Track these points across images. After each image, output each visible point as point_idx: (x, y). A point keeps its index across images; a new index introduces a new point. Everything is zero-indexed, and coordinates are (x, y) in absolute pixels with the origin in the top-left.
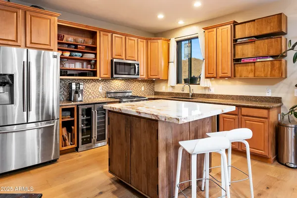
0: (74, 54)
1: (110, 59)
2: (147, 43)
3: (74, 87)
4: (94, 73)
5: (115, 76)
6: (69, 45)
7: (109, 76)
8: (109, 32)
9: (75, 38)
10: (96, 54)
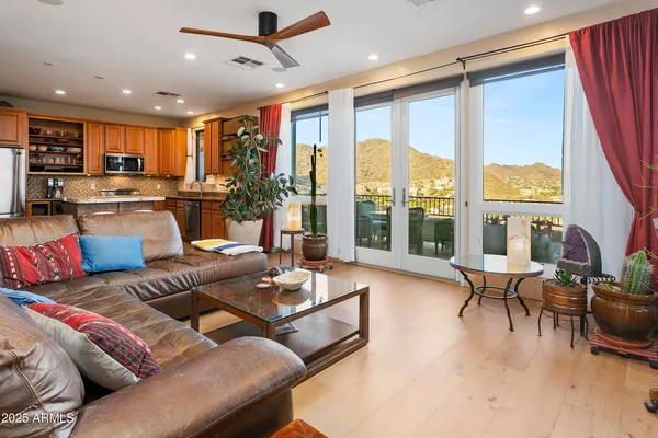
0: (53, 148)
1: (102, 152)
2: (159, 134)
3: (51, 183)
4: (80, 169)
5: (107, 172)
6: (47, 139)
7: (101, 171)
8: (100, 123)
9: (56, 130)
10: (82, 148)
